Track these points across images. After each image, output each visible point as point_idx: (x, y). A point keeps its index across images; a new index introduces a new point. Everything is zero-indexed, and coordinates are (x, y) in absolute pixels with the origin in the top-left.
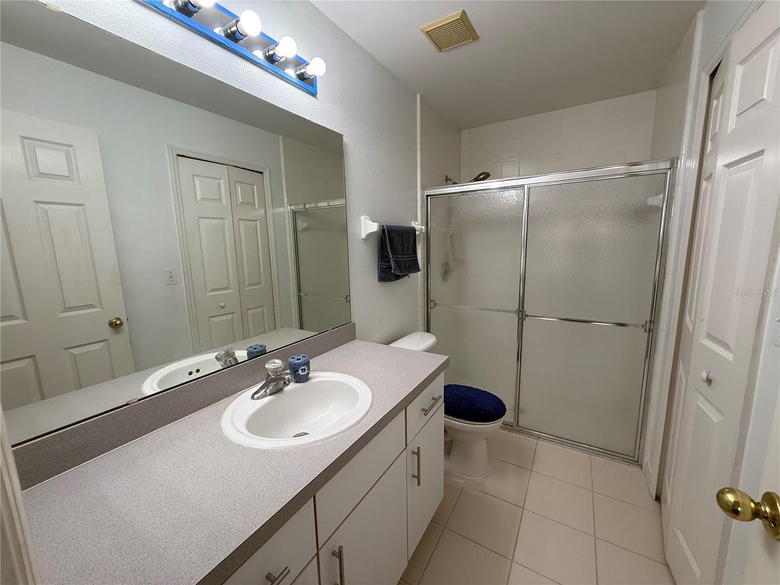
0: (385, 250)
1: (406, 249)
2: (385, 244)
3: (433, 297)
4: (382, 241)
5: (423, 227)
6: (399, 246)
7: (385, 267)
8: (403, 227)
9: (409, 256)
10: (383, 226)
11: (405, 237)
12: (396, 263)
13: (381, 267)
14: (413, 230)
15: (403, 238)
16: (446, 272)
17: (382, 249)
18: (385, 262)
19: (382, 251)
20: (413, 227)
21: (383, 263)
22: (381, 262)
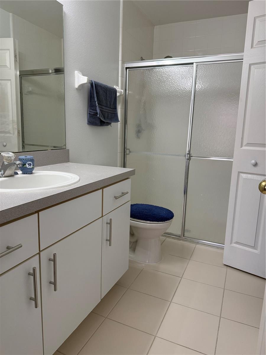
0: (93, 101)
1: (108, 103)
2: (93, 95)
3: (128, 146)
4: (91, 93)
5: (122, 91)
6: (104, 100)
7: (92, 113)
8: (107, 86)
9: (111, 110)
10: (92, 81)
11: (108, 94)
12: (101, 112)
13: (89, 114)
14: (115, 91)
15: (106, 94)
16: (139, 132)
17: (91, 99)
18: (93, 110)
19: (90, 101)
20: (115, 88)
21: (91, 110)
22: (90, 109)
